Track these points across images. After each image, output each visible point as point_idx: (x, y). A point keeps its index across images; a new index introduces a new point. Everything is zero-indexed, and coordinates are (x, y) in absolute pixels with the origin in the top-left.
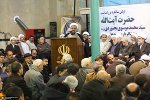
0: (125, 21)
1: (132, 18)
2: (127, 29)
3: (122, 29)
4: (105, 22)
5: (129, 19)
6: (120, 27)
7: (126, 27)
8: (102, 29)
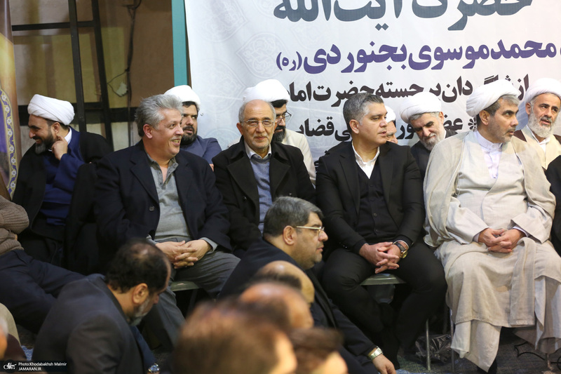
4: (310, 16)
6: (426, 48)
7: (470, 48)
8: (286, 61)
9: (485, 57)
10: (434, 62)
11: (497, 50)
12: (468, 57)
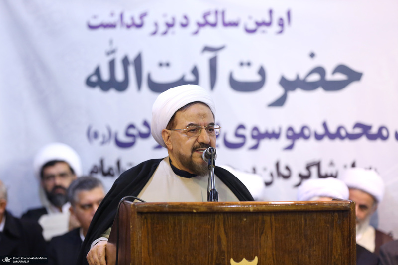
0: (288, 85)
1: (341, 68)
2: (295, 136)
3: (259, 136)
4: (122, 87)
5: (320, 70)
6: (242, 127)
7: (290, 129)
8: (96, 135)
9: (307, 138)
10: (251, 142)
11: (321, 131)
12: (288, 137)
